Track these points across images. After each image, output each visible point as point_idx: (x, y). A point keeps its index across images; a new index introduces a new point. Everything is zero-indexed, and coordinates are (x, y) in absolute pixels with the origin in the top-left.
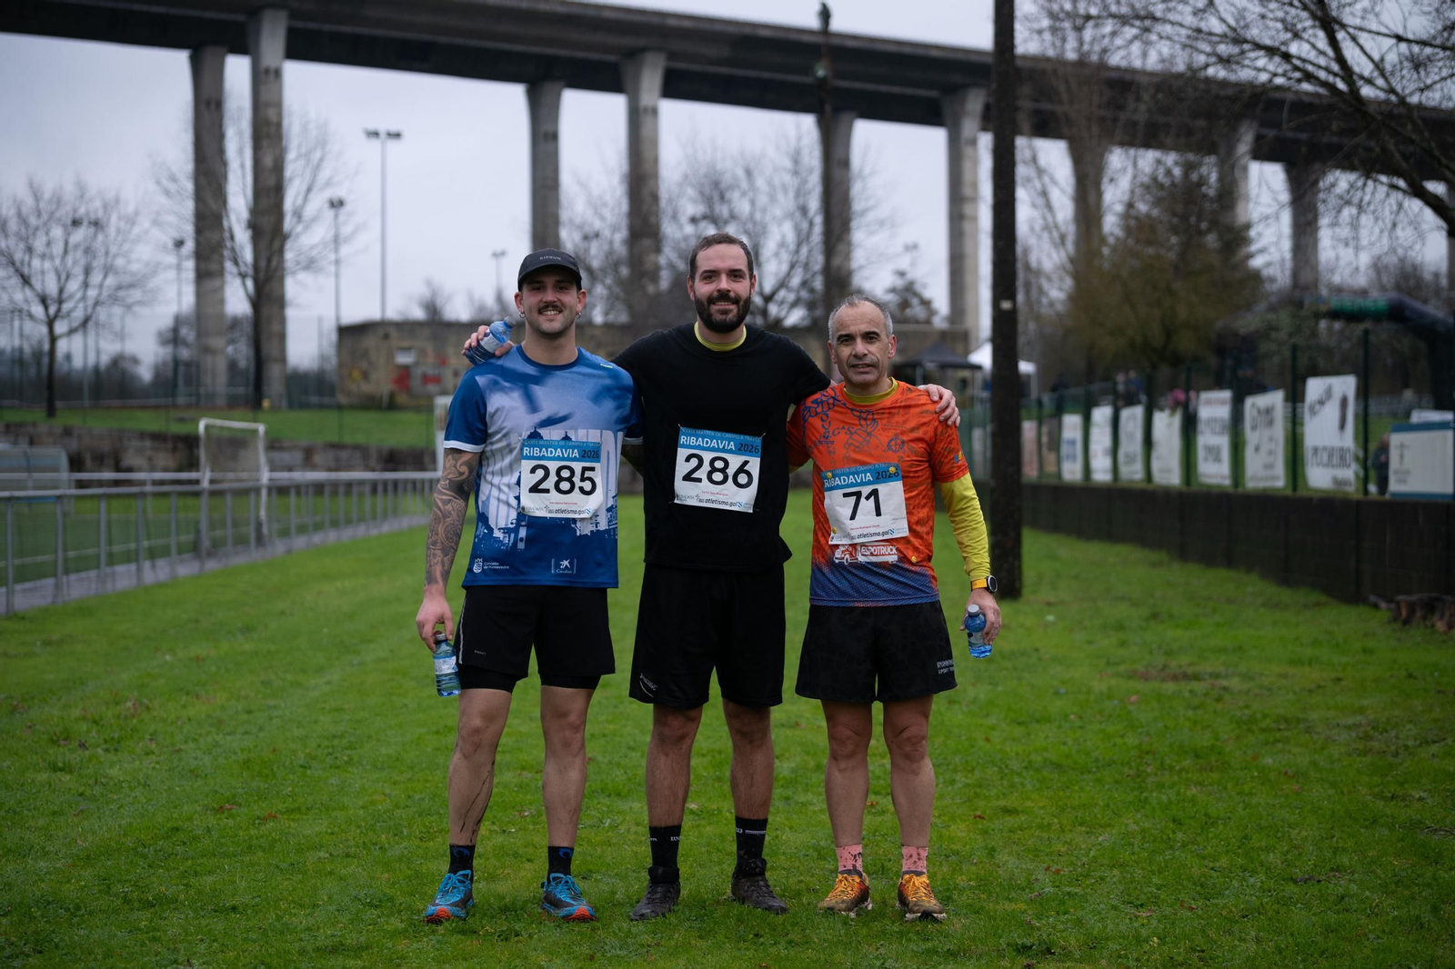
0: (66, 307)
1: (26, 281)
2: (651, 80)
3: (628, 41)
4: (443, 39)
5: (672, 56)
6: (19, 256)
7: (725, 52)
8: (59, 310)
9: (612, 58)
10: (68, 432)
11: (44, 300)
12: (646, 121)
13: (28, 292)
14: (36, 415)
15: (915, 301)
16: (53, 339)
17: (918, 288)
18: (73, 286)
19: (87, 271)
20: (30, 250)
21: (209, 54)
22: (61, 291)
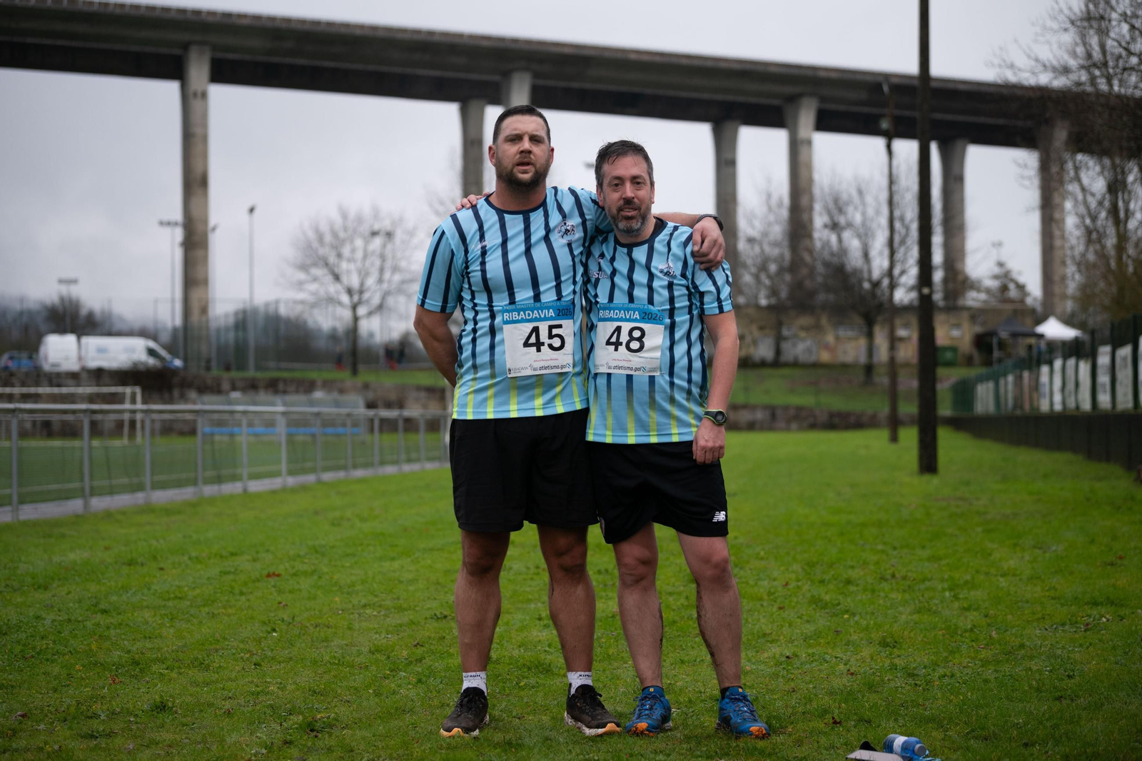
0: (366, 296)
1: (337, 278)
2: (806, 118)
3: (789, 90)
4: (648, 91)
5: (823, 99)
6: (332, 259)
7: (863, 95)
8: (360, 299)
9: (775, 102)
10: (366, 386)
11: (350, 292)
12: (803, 151)
13: (339, 287)
14: (345, 375)
15: (1012, 286)
16: (356, 319)
17: (1015, 275)
18: (371, 281)
19: (382, 270)
20: (339, 256)
21: (474, 105)
22: (362, 284)
